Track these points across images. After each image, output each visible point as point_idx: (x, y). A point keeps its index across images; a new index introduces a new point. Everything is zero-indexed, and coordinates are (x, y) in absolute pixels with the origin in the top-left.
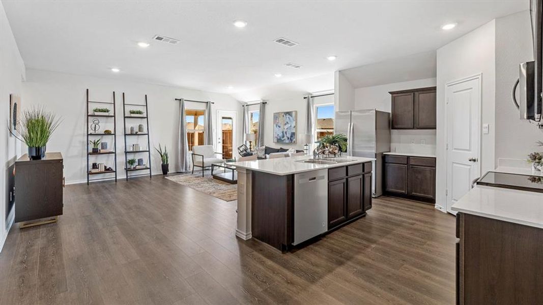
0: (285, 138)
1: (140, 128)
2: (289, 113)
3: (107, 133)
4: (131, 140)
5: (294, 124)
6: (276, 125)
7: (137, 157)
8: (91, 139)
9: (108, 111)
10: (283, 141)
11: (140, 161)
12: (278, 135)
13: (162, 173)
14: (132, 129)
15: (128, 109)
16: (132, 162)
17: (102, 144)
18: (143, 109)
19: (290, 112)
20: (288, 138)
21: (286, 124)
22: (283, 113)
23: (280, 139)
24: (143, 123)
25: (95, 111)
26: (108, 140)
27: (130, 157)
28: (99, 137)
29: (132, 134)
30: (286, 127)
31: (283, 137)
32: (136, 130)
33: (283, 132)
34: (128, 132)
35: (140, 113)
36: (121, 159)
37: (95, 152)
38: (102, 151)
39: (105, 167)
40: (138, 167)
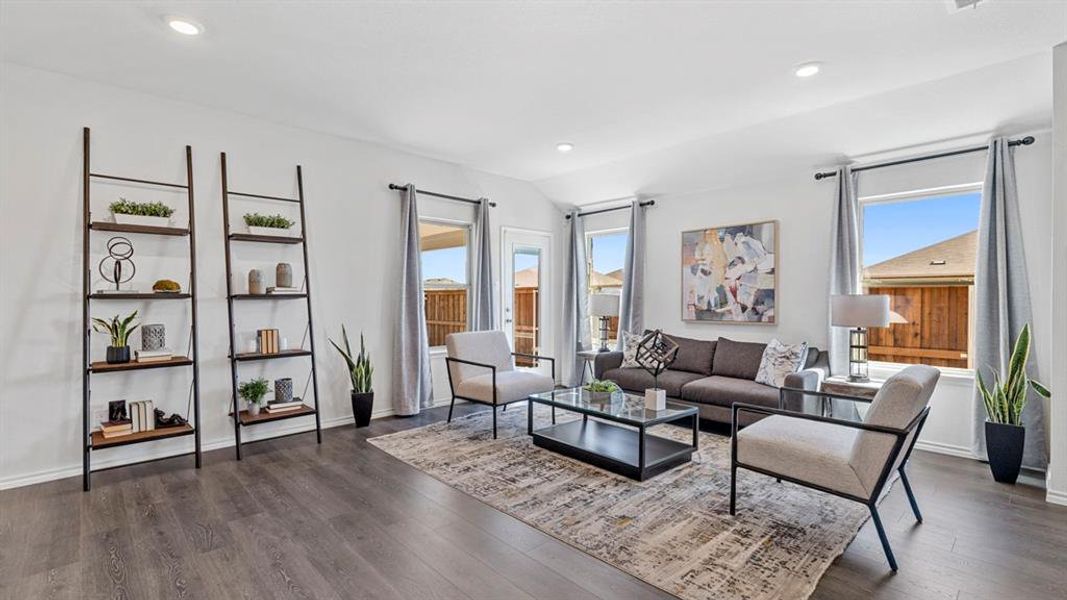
0: (731, 306)
1: (282, 274)
2: (748, 230)
3: (165, 291)
4: (252, 318)
5: (766, 264)
6: (694, 271)
7: (271, 373)
8: (100, 311)
9: (166, 213)
10: (723, 314)
11: (283, 386)
12: (701, 298)
13: (353, 421)
14: (254, 278)
15: (239, 209)
16: (255, 391)
17: (146, 331)
18: (290, 213)
19: (751, 226)
20: (744, 309)
21: (732, 264)
22: (718, 229)
23: (709, 310)
24: (292, 256)
25: (117, 209)
26: (168, 316)
27: (248, 374)
28: (135, 306)
29: (253, 296)
30: (733, 273)
31: (723, 302)
32: (268, 281)
33: (720, 290)
34: (241, 287)
35: (280, 223)
36: (216, 382)
37: (119, 360)
38: (145, 357)
39: (158, 414)
40: (275, 409)
